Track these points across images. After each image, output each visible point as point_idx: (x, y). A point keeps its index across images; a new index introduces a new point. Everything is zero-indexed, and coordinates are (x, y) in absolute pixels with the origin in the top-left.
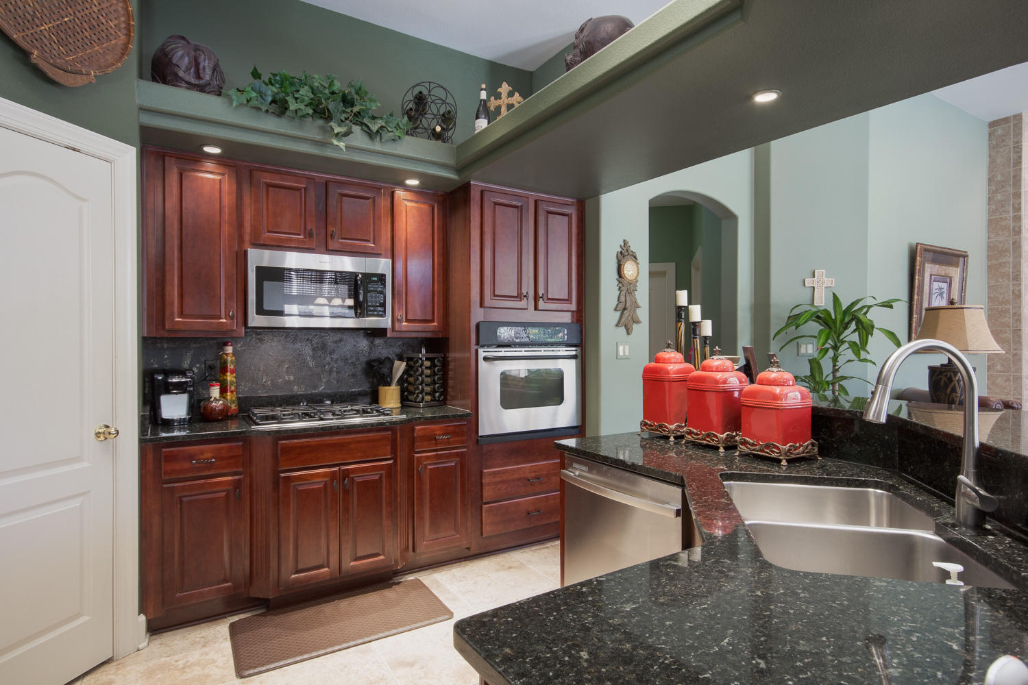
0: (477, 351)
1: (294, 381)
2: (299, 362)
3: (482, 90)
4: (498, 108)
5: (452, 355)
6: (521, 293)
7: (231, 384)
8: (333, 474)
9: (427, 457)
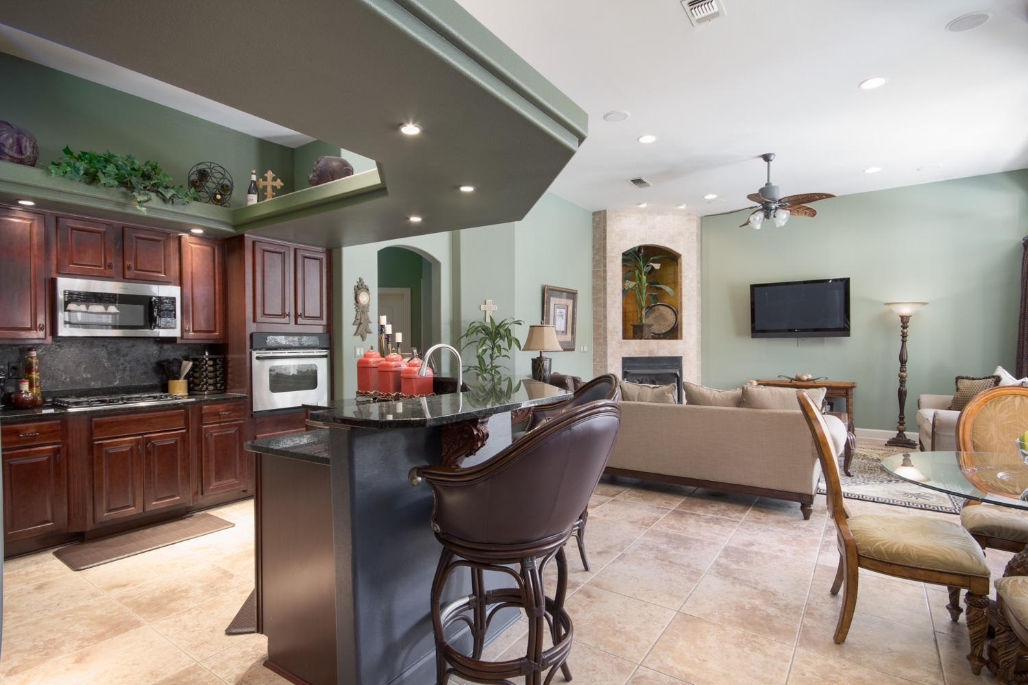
0: (251, 353)
1: (91, 378)
2: (95, 364)
3: (252, 174)
4: (265, 188)
5: (231, 356)
6: (285, 313)
7: (36, 381)
8: (138, 442)
9: (213, 428)
